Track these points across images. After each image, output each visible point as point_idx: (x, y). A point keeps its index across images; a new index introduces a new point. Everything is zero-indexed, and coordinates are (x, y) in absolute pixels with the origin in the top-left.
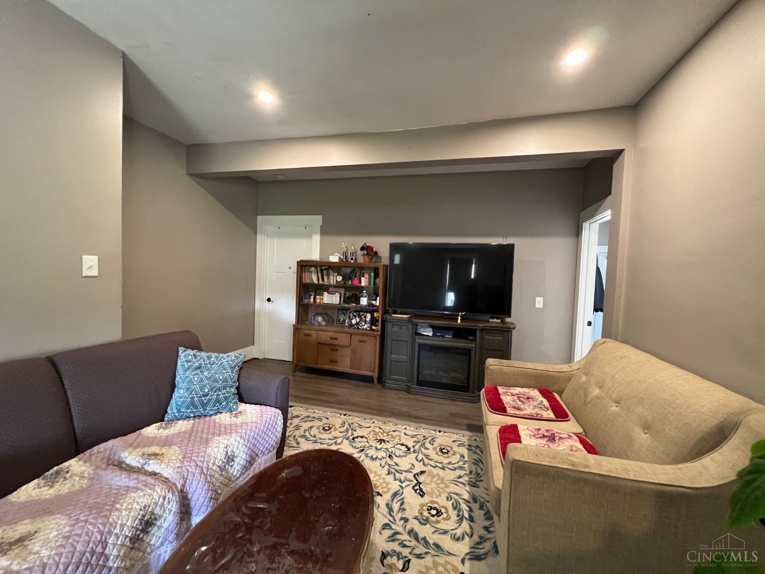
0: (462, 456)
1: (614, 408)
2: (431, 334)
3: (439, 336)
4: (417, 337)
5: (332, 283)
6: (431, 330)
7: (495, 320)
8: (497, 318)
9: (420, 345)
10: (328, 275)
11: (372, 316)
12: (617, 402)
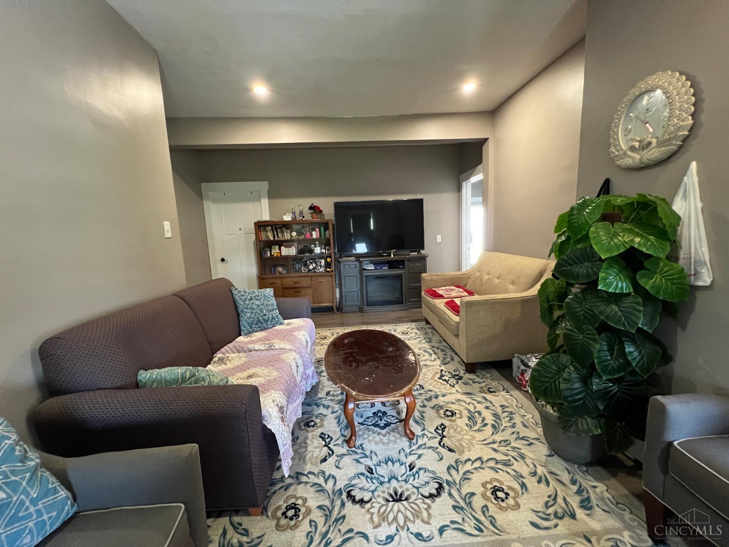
0: (416, 333)
1: (497, 281)
2: (373, 268)
3: (379, 269)
4: (363, 271)
5: (286, 238)
6: (372, 265)
7: (414, 253)
8: (415, 252)
9: (366, 276)
10: (282, 232)
11: (326, 261)
12: (498, 278)
